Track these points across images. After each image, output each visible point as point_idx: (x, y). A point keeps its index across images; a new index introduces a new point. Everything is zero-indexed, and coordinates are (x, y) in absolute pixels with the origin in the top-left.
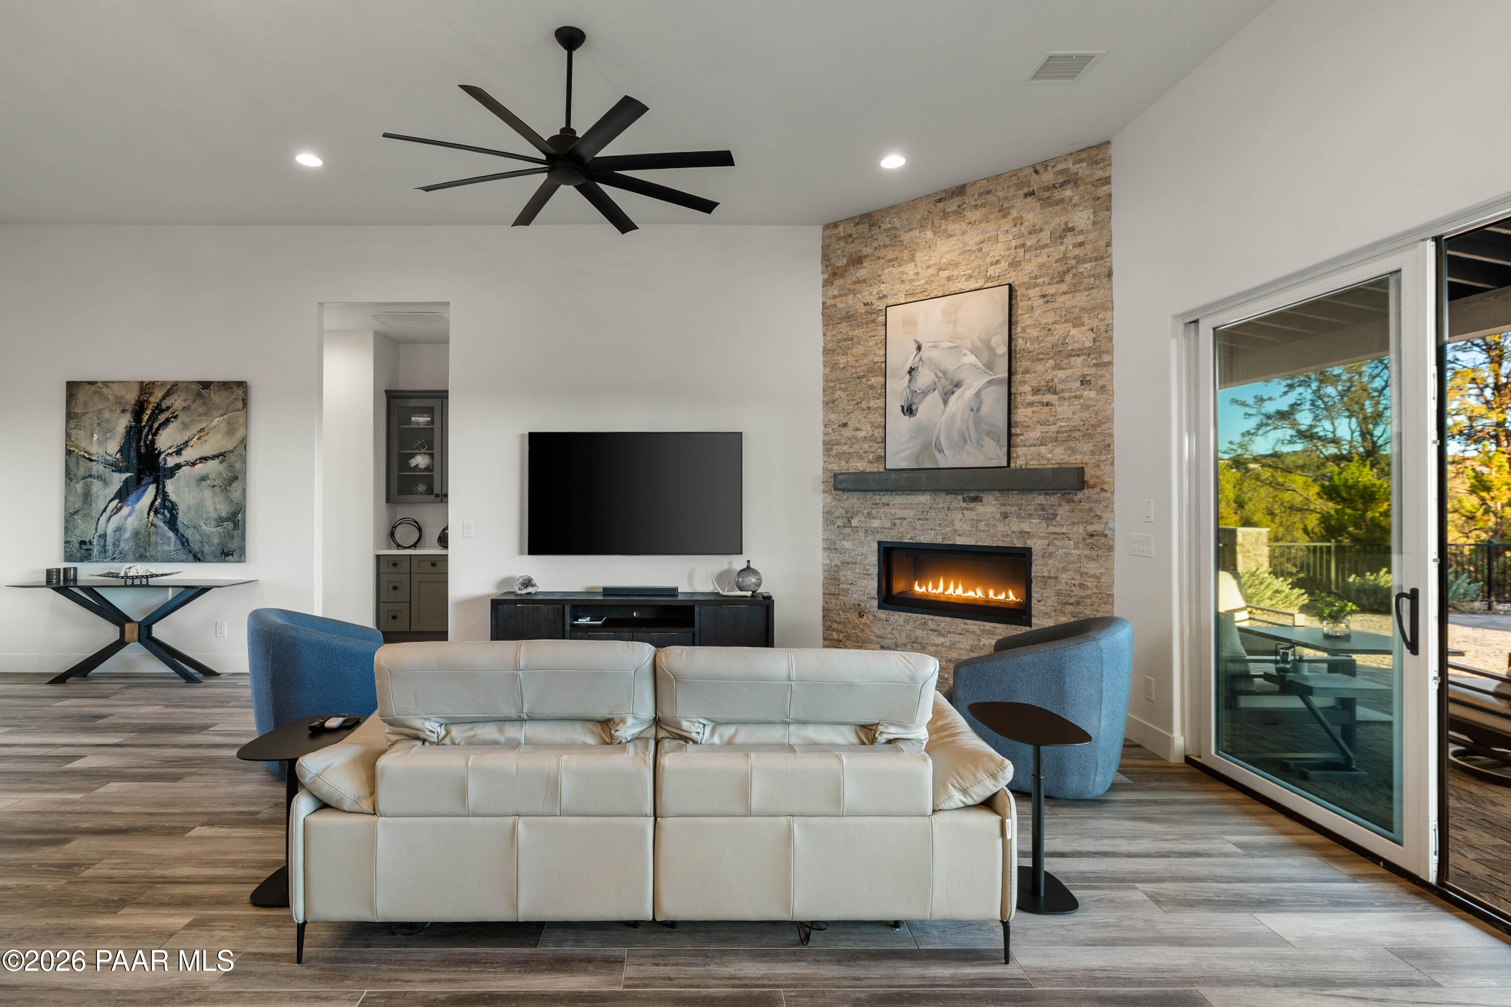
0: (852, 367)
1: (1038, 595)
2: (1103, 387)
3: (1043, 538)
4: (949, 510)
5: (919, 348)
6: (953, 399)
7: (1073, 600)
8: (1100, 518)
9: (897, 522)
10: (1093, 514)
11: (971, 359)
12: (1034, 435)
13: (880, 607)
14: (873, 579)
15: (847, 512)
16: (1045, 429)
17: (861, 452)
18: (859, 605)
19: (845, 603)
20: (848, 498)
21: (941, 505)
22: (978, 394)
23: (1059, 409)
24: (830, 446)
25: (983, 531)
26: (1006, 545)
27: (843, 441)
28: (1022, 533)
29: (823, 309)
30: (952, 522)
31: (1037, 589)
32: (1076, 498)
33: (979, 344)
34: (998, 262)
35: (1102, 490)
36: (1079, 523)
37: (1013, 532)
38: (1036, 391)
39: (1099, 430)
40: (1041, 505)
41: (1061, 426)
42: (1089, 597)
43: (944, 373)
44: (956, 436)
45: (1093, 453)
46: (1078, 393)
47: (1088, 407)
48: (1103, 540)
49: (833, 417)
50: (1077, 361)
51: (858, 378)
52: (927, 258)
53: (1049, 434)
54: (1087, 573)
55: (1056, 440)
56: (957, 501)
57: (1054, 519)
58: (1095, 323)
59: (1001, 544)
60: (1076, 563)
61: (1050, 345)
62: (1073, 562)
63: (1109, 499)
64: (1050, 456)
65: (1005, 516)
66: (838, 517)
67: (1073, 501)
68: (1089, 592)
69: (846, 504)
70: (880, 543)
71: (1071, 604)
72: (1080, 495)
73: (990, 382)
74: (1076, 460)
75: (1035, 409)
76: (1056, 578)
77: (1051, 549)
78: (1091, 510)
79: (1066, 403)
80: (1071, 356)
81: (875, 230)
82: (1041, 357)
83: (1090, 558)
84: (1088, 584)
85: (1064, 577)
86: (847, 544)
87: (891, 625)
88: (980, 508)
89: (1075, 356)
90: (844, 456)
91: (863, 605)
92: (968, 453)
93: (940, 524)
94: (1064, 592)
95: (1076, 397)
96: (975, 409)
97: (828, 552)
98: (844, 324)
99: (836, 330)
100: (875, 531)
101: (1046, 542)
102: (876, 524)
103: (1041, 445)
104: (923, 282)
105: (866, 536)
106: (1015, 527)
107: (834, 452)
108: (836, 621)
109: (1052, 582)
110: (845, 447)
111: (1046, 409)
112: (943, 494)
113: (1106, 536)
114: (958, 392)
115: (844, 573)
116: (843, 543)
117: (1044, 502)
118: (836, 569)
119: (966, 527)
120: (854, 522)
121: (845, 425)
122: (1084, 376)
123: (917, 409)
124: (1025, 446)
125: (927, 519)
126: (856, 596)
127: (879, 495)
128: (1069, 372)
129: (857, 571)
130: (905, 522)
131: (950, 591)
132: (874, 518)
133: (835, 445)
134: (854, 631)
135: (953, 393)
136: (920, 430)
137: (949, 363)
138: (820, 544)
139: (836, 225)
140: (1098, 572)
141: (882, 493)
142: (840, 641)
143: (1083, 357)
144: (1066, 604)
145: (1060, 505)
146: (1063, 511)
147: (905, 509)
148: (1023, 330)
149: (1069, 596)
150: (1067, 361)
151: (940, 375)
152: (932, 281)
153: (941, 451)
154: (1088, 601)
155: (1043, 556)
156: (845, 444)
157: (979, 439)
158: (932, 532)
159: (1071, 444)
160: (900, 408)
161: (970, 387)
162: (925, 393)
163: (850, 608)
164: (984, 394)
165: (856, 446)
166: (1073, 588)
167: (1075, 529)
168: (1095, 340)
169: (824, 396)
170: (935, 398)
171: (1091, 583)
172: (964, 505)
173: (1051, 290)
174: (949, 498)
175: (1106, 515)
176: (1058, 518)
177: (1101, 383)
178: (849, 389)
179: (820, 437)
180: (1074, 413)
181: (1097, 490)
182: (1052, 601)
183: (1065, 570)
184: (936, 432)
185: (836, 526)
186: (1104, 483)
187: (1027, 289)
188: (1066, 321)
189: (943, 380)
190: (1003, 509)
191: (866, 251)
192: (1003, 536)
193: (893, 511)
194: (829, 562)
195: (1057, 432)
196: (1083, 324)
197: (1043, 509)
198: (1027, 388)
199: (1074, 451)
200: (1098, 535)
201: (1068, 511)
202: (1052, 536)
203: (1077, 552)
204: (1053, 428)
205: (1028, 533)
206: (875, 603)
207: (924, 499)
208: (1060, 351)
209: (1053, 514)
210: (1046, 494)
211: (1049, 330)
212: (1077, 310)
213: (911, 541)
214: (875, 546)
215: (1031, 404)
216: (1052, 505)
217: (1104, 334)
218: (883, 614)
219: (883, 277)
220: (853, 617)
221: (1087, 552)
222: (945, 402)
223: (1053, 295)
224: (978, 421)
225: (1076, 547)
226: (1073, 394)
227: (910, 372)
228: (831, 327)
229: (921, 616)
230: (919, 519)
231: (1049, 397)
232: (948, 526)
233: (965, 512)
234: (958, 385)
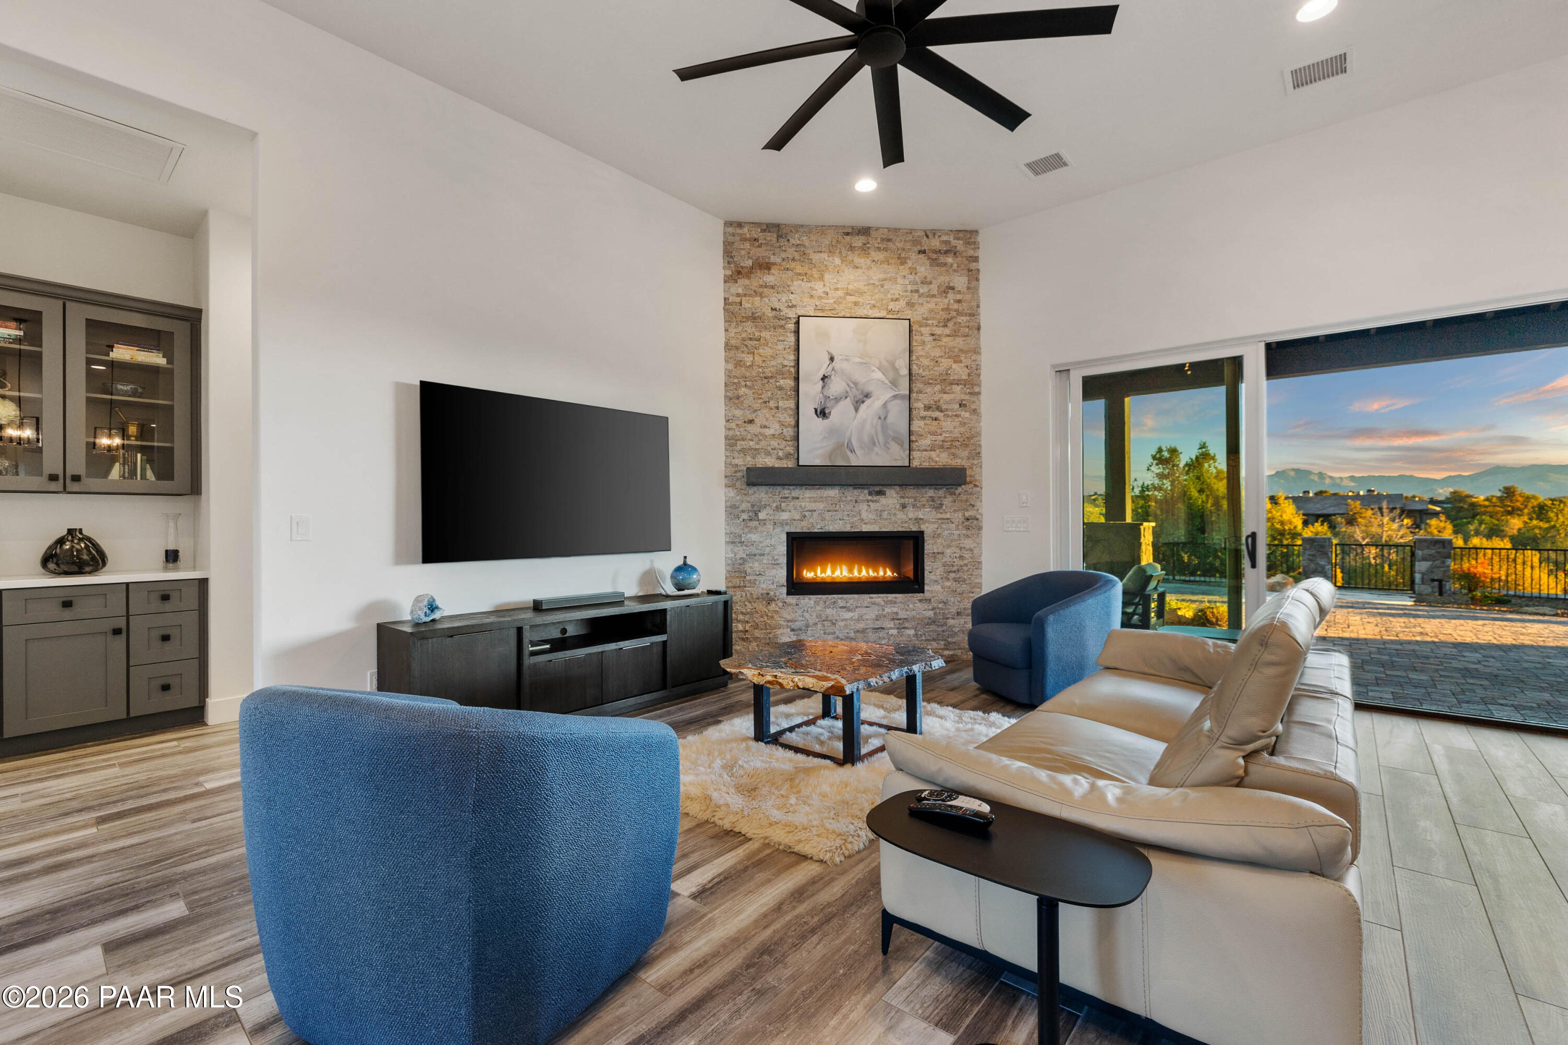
0: (759, 367)
1: (930, 568)
2: (975, 410)
3: (934, 523)
4: (856, 502)
5: (832, 359)
6: (863, 407)
7: (955, 568)
8: (973, 506)
9: (807, 514)
10: (968, 503)
11: (879, 375)
12: (926, 442)
13: (789, 593)
14: (782, 568)
15: (753, 506)
16: (934, 438)
17: (769, 448)
18: (768, 594)
19: (751, 594)
20: (755, 492)
21: (849, 498)
22: (885, 405)
23: (944, 424)
24: (732, 441)
25: (887, 519)
26: (904, 530)
27: (749, 437)
28: (918, 520)
29: (725, 304)
30: (859, 513)
31: (929, 563)
32: (957, 492)
33: (885, 363)
34: (897, 300)
35: (976, 486)
36: (958, 510)
37: (910, 519)
38: (928, 408)
39: (972, 441)
40: (931, 497)
41: (945, 437)
42: (966, 565)
43: (856, 384)
44: (866, 439)
45: (968, 458)
46: (958, 413)
47: (965, 424)
48: (975, 522)
49: (738, 413)
50: (957, 389)
51: (765, 378)
52: (835, 281)
53: (937, 442)
54: (964, 548)
55: (942, 447)
56: (864, 494)
57: (941, 508)
58: (969, 362)
59: (900, 529)
60: (957, 540)
61: (937, 373)
62: (955, 540)
63: (979, 492)
64: (938, 459)
65: (904, 506)
66: (743, 511)
67: (955, 495)
68: (966, 562)
69: (753, 498)
70: (788, 533)
71: (954, 572)
72: (960, 490)
73: (895, 397)
74: (957, 463)
75: (927, 422)
76: (943, 553)
77: (939, 531)
78: (967, 501)
79: (949, 419)
80: (952, 384)
81: (783, 242)
82: (931, 381)
83: (967, 536)
84: (966, 556)
85: (948, 551)
86: (754, 537)
87: (801, 608)
88: (883, 500)
89: (955, 384)
90: (749, 452)
91: (772, 593)
92: (877, 454)
93: (848, 515)
94: (949, 563)
95: (956, 416)
96: (883, 418)
97: (731, 546)
98: (749, 323)
99: (741, 328)
100: (783, 523)
101: (936, 526)
102: (785, 516)
103: (931, 450)
104: (832, 301)
105: (774, 529)
106: (911, 515)
107: (739, 447)
108: (742, 613)
109: (939, 556)
110: (751, 443)
111: (935, 423)
112: (851, 488)
113: (977, 519)
114: (868, 402)
115: (751, 565)
116: (749, 535)
117: (934, 495)
118: (741, 561)
119: (872, 516)
120: (762, 516)
121: (751, 422)
122: (962, 401)
123: (830, 413)
124: (919, 450)
125: (836, 511)
126: (764, 586)
127: (789, 489)
128: (952, 396)
129: (765, 561)
130: (815, 514)
132: (783, 511)
133: (739, 440)
134: (762, 619)
135: (863, 402)
136: (832, 432)
137: (860, 376)
138: (722, 539)
139: (740, 225)
140: (972, 546)
141: (792, 488)
142: (747, 631)
143: (961, 386)
144: (951, 572)
145: (945, 497)
146: (948, 501)
147: (815, 502)
148: (918, 358)
149: (953, 566)
150: (949, 388)
151: (852, 385)
152: (840, 303)
153: (852, 451)
154: (965, 568)
155: (934, 537)
156: (752, 440)
157: (886, 443)
158: (841, 522)
159: (953, 450)
160: (814, 410)
161: (879, 399)
162: (837, 400)
163: (758, 598)
164: (890, 406)
165: (763, 443)
166: (955, 560)
167: (956, 515)
168: (969, 375)
169: (726, 391)
170: (847, 405)
171: (967, 555)
172: (870, 498)
173: (938, 331)
174: (856, 492)
175: (978, 504)
176: (944, 507)
177: (973, 407)
178: (756, 387)
179: (722, 433)
180: (955, 427)
181: (971, 486)
182: (940, 571)
183: (949, 546)
184: (848, 434)
185: (741, 520)
186: (976, 480)
187: (920, 326)
188: (949, 357)
189: (854, 390)
190: (902, 501)
191: (773, 259)
192: (902, 523)
193: (803, 504)
194: (733, 555)
195: (943, 441)
196: (961, 362)
197: (933, 501)
198: (920, 405)
199: (955, 456)
200: (972, 519)
201: (952, 502)
202: (940, 521)
203: (958, 532)
204: (941, 438)
205: (921, 519)
206: (784, 590)
207: (833, 493)
208: (945, 380)
209: (941, 504)
210: (935, 489)
211: (937, 362)
212: (956, 350)
213: (820, 531)
214: (784, 537)
215: (924, 418)
216: (939, 497)
217: (975, 372)
218: (792, 599)
219: (792, 288)
220: (761, 606)
221: (964, 532)
222: (857, 409)
223: (939, 335)
224: (885, 428)
225: (957, 529)
226: (955, 413)
227: (823, 379)
228: (733, 324)
229: (830, 596)
230: (829, 511)
231: (937, 414)
232: (855, 516)
233: (871, 503)
234: (867, 396)
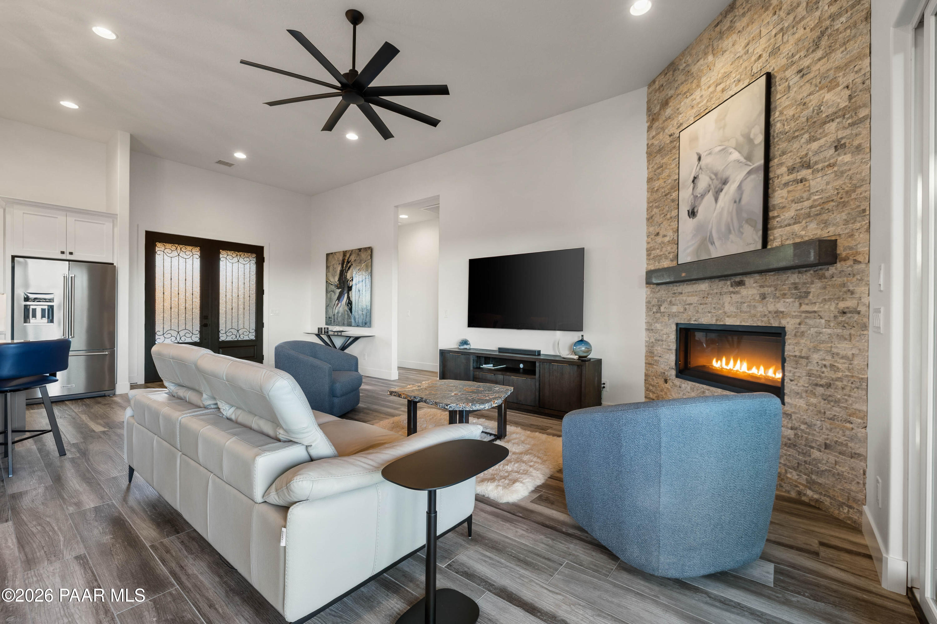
0: (663, 188)
1: (791, 375)
2: (859, 148)
3: (796, 317)
4: (720, 295)
5: (699, 159)
6: (722, 195)
7: (823, 382)
8: (852, 293)
9: (687, 307)
10: (845, 289)
11: (736, 155)
12: (789, 214)
13: (677, 376)
14: (672, 353)
15: (658, 301)
16: (799, 206)
17: (667, 253)
18: (664, 373)
19: (657, 371)
20: (659, 290)
21: (715, 291)
22: (740, 187)
23: (812, 183)
24: (649, 252)
25: (746, 312)
26: (763, 325)
27: (657, 247)
28: (778, 313)
29: (648, 148)
30: (723, 306)
31: (789, 369)
32: (828, 274)
33: (741, 139)
34: (760, 56)
35: (856, 262)
36: (830, 299)
37: (770, 312)
38: (791, 170)
39: (854, 196)
40: (795, 284)
41: (815, 200)
42: (839, 379)
43: (716, 174)
44: (723, 228)
45: (846, 222)
46: (832, 161)
47: (842, 173)
48: (856, 317)
49: (651, 229)
50: (832, 127)
51: (666, 195)
52: (709, 79)
53: (803, 211)
54: (838, 354)
55: (809, 215)
56: (726, 286)
57: (807, 297)
58: (851, 77)
59: (760, 324)
60: (827, 342)
61: (804, 119)
62: (823, 342)
63: (863, 271)
64: (803, 233)
65: (763, 297)
66: (654, 306)
67: (825, 278)
68: (840, 375)
69: (658, 295)
70: (677, 324)
71: (822, 386)
72: (832, 270)
73: (749, 173)
74: (826, 233)
75: (790, 188)
76: (807, 358)
77: (803, 328)
78: (844, 285)
79: (820, 174)
80: (825, 123)
81: (677, 73)
82: (796, 134)
83: (841, 338)
84: (840, 366)
85: (816, 357)
86: (658, 326)
87: (682, 391)
88: (744, 291)
89: (829, 122)
90: (657, 258)
91: (666, 373)
92: (732, 242)
93: (714, 308)
94: (815, 372)
95: (829, 166)
96: (737, 201)
97: (648, 332)
98: (659, 156)
99: (654, 163)
100: (674, 315)
101: (798, 321)
102: (674, 309)
103: (795, 223)
104: (705, 102)
105: (669, 320)
106: (771, 308)
107: (652, 256)
108: (651, 385)
109: (804, 362)
110: (658, 251)
111: (800, 186)
112: (717, 280)
113: (859, 313)
114: (726, 188)
115: (656, 348)
116: (656, 325)
117: (797, 281)
118: (652, 345)
119: (733, 309)
120: (662, 309)
121: (658, 234)
122: (839, 141)
123: (697, 211)
124: (781, 227)
125: (706, 304)
126: (662, 366)
127: (676, 286)
128: (822, 141)
129: (664, 346)
130: (692, 307)
131: (737, 367)
132: (674, 305)
133: (652, 250)
134: (661, 393)
135: (722, 190)
136: (699, 228)
137: (719, 166)
138: (644, 326)
139: (654, 82)
140: (850, 353)
141: (678, 284)
142: (654, 399)
143: (838, 120)
144: (816, 385)
145: (812, 283)
146: (815, 288)
147: (692, 296)
148: (781, 113)
149: (820, 376)
150: (821, 131)
151: (713, 177)
152: (712, 98)
153: (713, 243)
154: (839, 384)
155: (795, 335)
156: (658, 249)
157: (741, 227)
158: (709, 315)
159: (825, 217)
160: (687, 212)
161: (734, 182)
162: (703, 196)
163: (660, 376)
164: (744, 187)
165: (664, 249)
166: (824, 369)
167: (826, 307)
168: (850, 97)
169: (647, 214)
170: (710, 197)
171: (842, 365)
172: (731, 289)
173: (806, 62)
174: (721, 284)
175: (860, 290)
176: (810, 297)
177: (856, 143)
178: (661, 205)
179: (645, 246)
180: (828, 183)
181: (850, 262)
182: (804, 381)
183: (816, 349)
184: (710, 228)
185: (652, 312)
186: (858, 253)
187: (784, 71)
188: (821, 89)
189: (715, 181)
190: (762, 290)
191: (671, 92)
192: (761, 316)
193: (685, 298)
194: (648, 339)
195: (811, 207)
196: (838, 85)
197: (796, 288)
198: (784, 169)
199: (826, 223)
200: (851, 312)
201: (820, 288)
202: (804, 315)
203: (829, 331)
204: (807, 204)
205: (782, 312)
206: (673, 372)
207: (704, 286)
208: (814, 122)
209: (805, 292)
210: (799, 272)
211: (805, 104)
212: (832, 72)
213: (696, 323)
214: (674, 327)
215: (786, 184)
216: (804, 283)
217: (861, 87)
218: (678, 382)
219: (680, 109)
220: (661, 382)
221: (839, 331)
222: (716, 200)
223: (808, 67)
224: (739, 211)
225: (827, 326)
226: (827, 164)
227: (693, 181)
228: (651, 162)
229: (701, 386)
230: (701, 304)
231: (805, 173)
232: (720, 309)
233: (732, 295)
234: (725, 182)
